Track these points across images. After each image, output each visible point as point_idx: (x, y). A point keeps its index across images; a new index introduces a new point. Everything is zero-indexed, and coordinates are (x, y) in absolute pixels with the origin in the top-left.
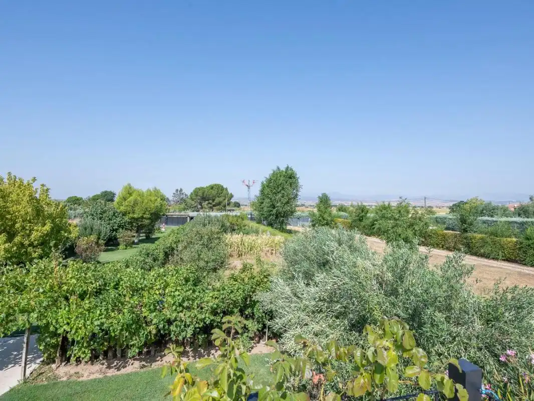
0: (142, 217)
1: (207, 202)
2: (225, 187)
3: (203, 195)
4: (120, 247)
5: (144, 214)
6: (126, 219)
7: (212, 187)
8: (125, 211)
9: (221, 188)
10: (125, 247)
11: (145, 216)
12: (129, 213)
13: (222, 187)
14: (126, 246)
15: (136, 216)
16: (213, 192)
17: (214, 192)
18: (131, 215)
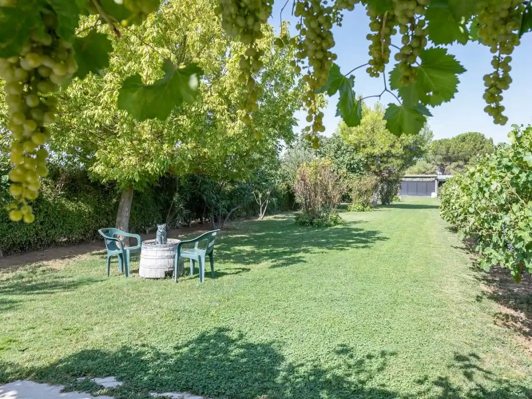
0: (389, 155)
1: (454, 164)
2: (487, 137)
3: (448, 152)
4: (353, 206)
5: (392, 146)
6: (360, 156)
7: (463, 139)
8: (356, 142)
9: (480, 139)
10: (360, 207)
11: (393, 151)
12: (364, 147)
13: (483, 137)
14: (363, 205)
15: (376, 151)
16: (466, 146)
17: (468, 147)
18: (369, 150)
